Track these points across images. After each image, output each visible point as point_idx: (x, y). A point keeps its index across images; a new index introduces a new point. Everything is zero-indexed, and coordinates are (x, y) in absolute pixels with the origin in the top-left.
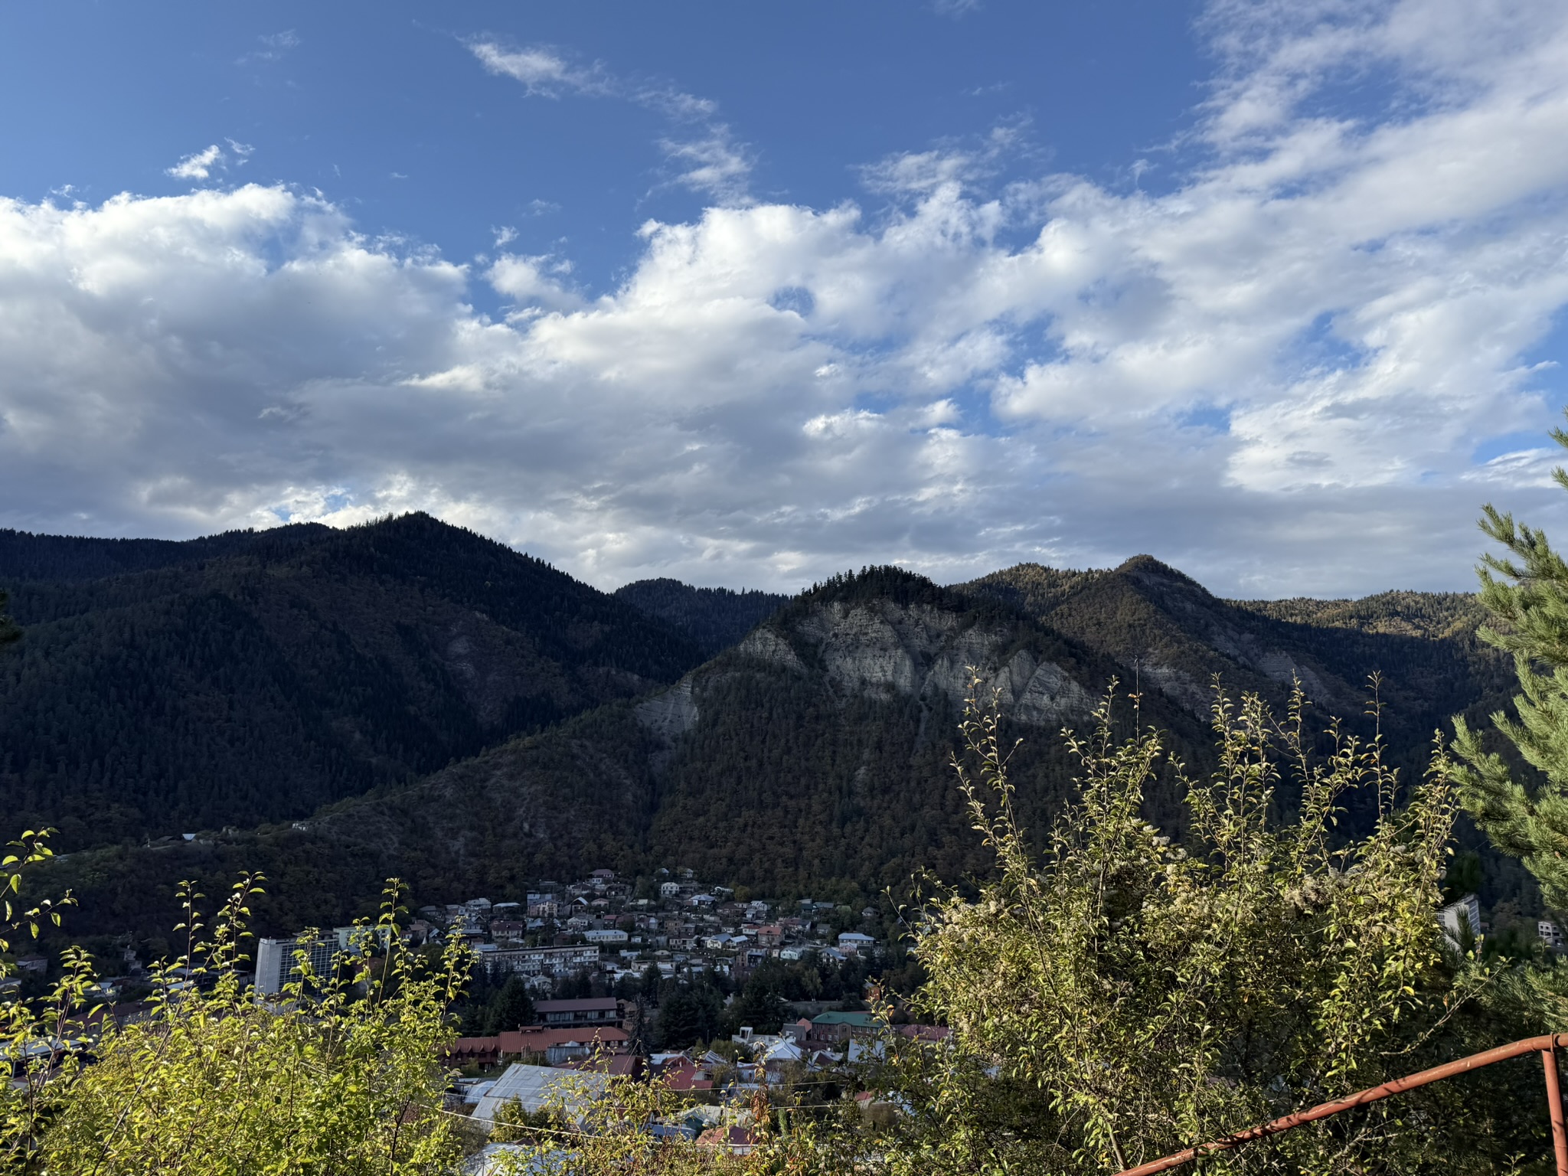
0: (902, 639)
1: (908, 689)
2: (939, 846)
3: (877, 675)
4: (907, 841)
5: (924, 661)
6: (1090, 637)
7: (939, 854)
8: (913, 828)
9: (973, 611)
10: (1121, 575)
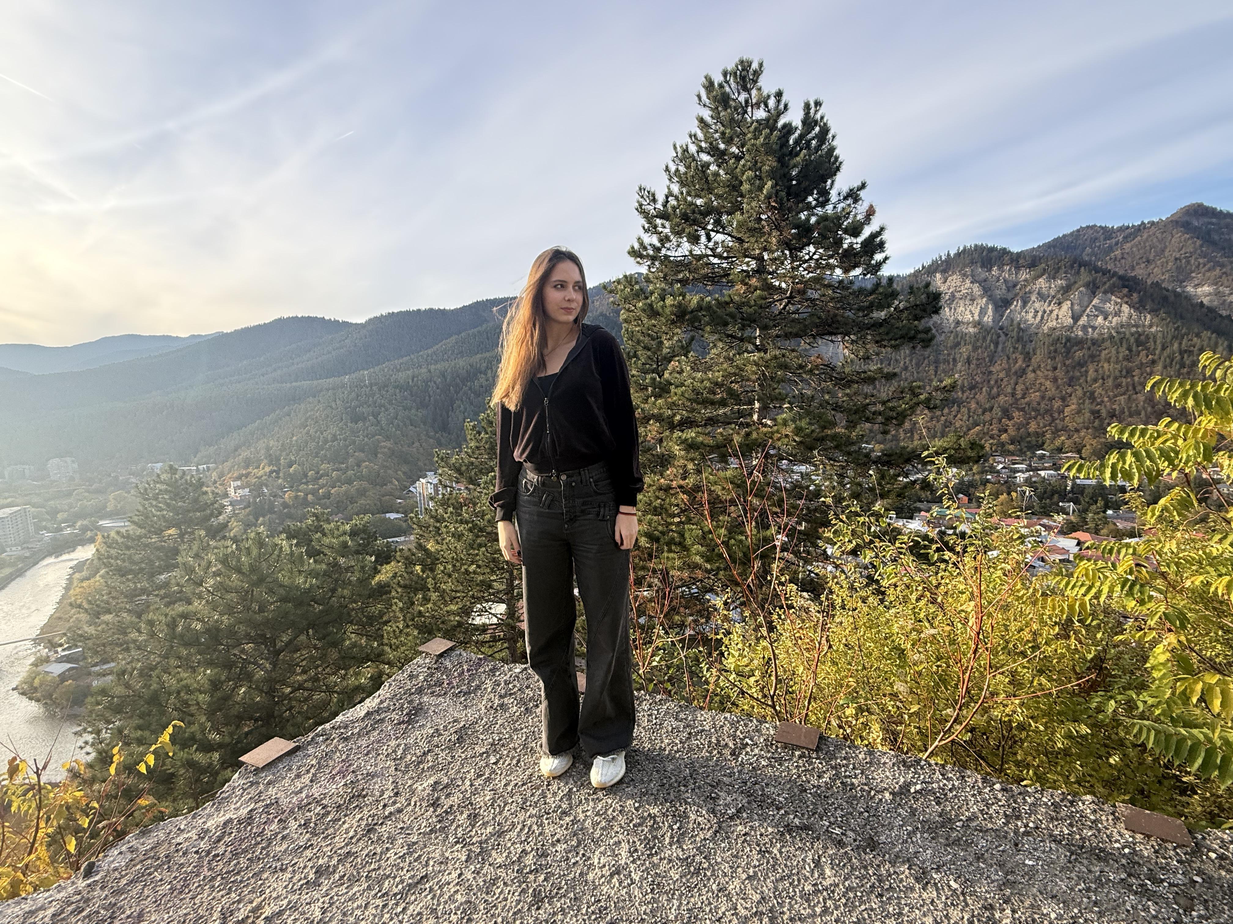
0: (987, 291)
1: (991, 324)
2: (1010, 418)
3: (968, 317)
4: (987, 416)
5: (1002, 304)
6: (1140, 272)
7: (1010, 423)
8: (991, 409)
9: (1043, 265)
10: (1172, 221)
